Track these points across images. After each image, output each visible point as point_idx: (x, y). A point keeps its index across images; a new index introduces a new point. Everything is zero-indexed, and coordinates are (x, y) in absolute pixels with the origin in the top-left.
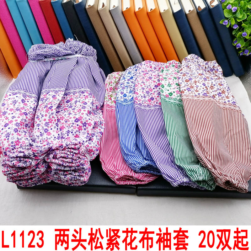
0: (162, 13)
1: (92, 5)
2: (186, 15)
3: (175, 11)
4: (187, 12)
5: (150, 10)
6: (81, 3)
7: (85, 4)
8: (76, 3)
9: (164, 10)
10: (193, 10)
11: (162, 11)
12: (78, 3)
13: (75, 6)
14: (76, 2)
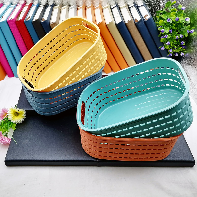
0: (107, 24)
1: (54, 22)
2: (126, 24)
3: (117, 23)
4: (126, 22)
5: (99, 23)
6: (46, 21)
7: (49, 21)
8: (42, 22)
9: (109, 22)
10: (131, 20)
11: (107, 23)
12: (44, 21)
13: (42, 24)
14: (42, 20)
